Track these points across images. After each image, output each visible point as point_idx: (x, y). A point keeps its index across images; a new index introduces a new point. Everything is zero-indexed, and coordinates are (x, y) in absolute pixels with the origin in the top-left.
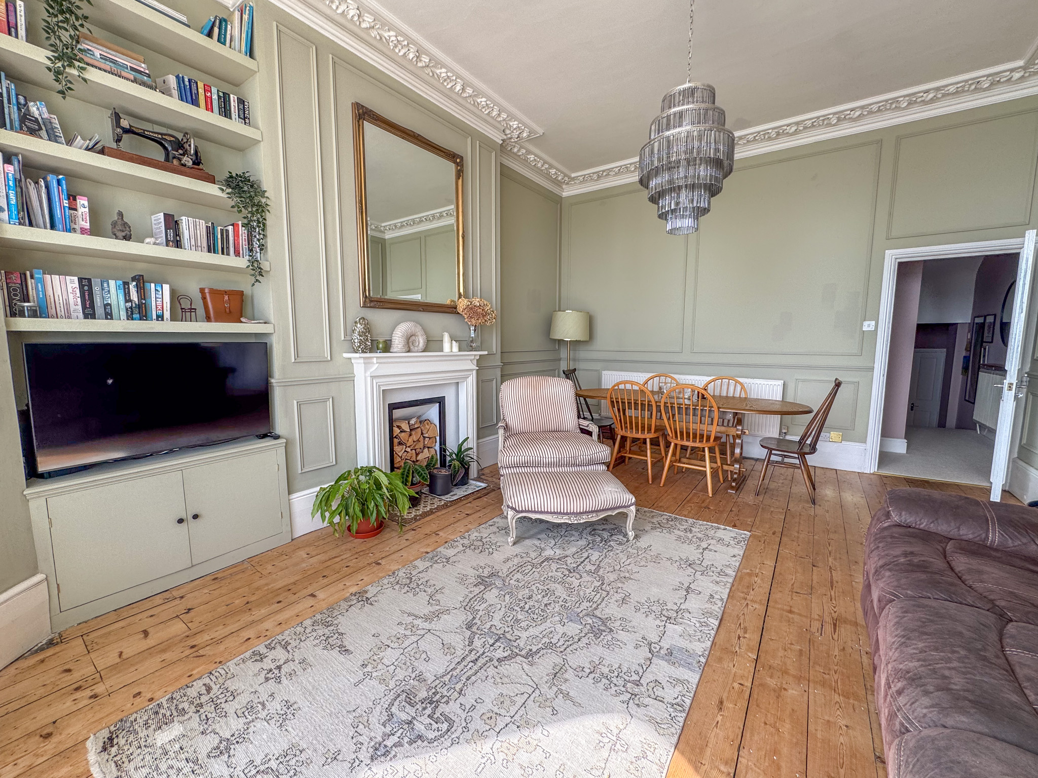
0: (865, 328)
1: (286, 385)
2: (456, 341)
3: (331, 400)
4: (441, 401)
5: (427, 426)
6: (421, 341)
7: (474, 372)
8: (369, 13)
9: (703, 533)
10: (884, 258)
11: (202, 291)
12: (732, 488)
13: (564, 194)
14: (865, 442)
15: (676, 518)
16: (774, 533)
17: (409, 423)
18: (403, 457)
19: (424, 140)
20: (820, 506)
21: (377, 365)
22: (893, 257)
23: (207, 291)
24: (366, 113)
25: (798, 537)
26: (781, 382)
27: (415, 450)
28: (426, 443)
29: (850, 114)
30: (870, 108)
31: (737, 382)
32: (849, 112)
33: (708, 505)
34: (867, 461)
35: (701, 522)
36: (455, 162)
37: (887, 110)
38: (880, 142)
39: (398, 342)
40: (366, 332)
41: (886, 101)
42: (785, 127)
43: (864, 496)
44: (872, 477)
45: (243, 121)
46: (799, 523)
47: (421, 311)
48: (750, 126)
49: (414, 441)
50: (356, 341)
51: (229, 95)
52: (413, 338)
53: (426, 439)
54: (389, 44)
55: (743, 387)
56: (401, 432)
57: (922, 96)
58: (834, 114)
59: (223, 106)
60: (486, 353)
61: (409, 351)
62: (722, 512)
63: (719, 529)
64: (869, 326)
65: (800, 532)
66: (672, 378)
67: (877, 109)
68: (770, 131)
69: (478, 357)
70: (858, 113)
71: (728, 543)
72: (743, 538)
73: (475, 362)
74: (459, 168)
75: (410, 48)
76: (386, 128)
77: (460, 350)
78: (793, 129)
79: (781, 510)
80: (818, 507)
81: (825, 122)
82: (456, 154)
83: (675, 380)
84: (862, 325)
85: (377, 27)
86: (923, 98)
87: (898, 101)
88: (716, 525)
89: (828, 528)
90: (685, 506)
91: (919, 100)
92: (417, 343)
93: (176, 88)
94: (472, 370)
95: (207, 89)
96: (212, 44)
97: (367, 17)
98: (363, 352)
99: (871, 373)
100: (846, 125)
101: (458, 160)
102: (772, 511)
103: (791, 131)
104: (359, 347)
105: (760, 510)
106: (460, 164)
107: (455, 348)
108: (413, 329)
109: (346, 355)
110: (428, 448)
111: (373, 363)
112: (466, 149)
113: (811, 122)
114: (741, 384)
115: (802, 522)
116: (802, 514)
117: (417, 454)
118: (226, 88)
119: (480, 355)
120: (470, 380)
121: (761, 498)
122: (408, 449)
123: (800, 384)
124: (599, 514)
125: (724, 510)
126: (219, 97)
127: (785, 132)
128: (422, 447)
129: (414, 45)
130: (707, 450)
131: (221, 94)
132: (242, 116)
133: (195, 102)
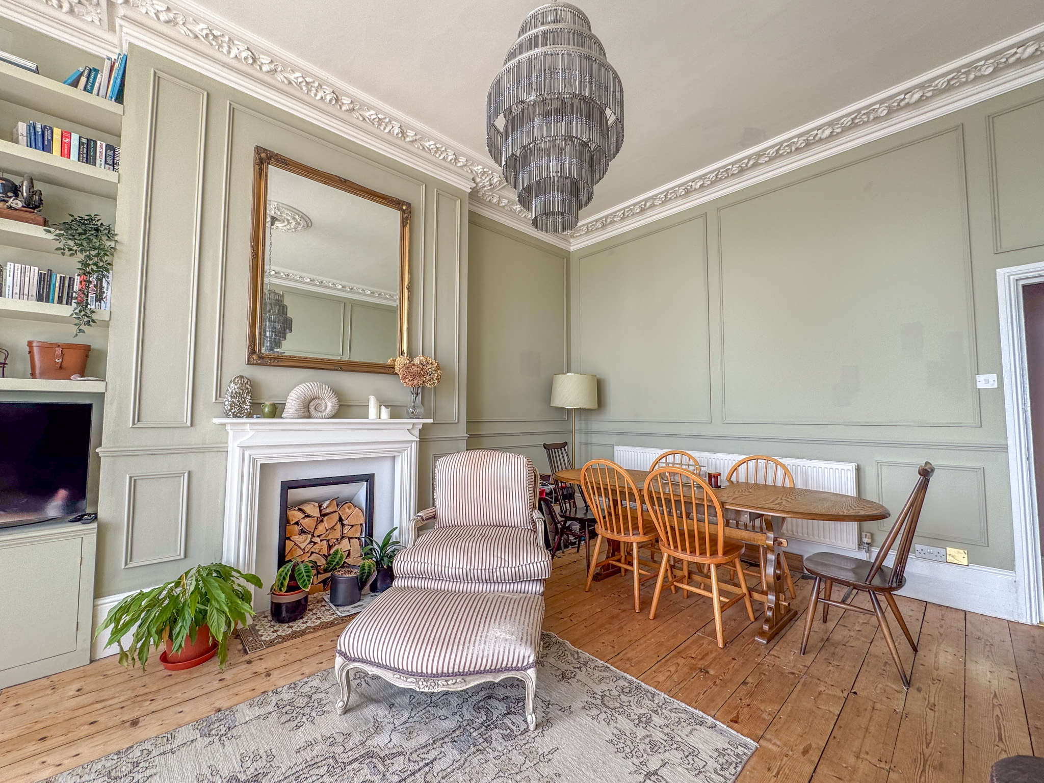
0: (980, 385)
1: (117, 455)
2: (387, 407)
3: (186, 475)
4: (369, 479)
5: (347, 510)
6: (330, 405)
7: (414, 445)
8: (264, 54)
9: (667, 730)
10: (996, 280)
11: (30, 344)
12: (762, 634)
13: (572, 248)
14: (1012, 568)
15: (638, 688)
16: (805, 752)
17: (320, 507)
18: (307, 550)
19: (355, 187)
20: (919, 690)
21: (253, 433)
22: (1011, 278)
23: (34, 344)
24: (271, 156)
25: (855, 770)
26: (851, 467)
27: (328, 541)
28: (345, 532)
29: (904, 99)
30: (934, 84)
31: (777, 463)
32: (902, 96)
33: (709, 666)
34: (1022, 601)
35: (678, 704)
36: (401, 209)
37: (962, 84)
38: (960, 129)
39: (292, 404)
40: (243, 393)
41: (958, 70)
42: (815, 132)
43: (1015, 676)
44: (1036, 632)
45: (112, 167)
46: (867, 729)
47: (337, 370)
48: (767, 138)
49: (327, 530)
50: (227, 403)
51: (95, 143)
52: (317, 401)
53: (346, 527)
54: (302, 89)
55: (787, 472)
56: (306, 516)
57: (1016, 53)
58: (881, 102)
59: (85, 151)
60: (431, 421)
61: (310, 417)
62: (725, 683)
63: (701, 723)
64: (986, 381)
65: (862, 756)
66: (690, 457)
67: (945, 85)
68: (796, 140)
69: (421, 427)
70: (916, 96)
71: (702, 764)
72: (738, 755)
73: (417, 433)
74: (405, 215)
75: (325, 91)
76: (302, 174)
77: (392, 417)
78: (827, 132)
79: (839, 693)
80: (916, 692)
81: (869, 117)
82: (402, 201)
83: (694, 459)
84: (974, 382)
85: (279, 69)
86: (1018, 56)
87: (976, 68)
88: (701, 714)
89: (927, 752)
90: (669, 663)
91: (1012, 60)
92: (323, 408)
93: (25, 134)
94: (412, 441)
95: (65, 135)
96: (78, 94)
97: (263, 59)
98: (235, 416)
99: (1004, 454)
100: (903, 116)
101: (404, 208)
102: (820, 693)
103: (824, 136)
104: (230, 410)
105: (799, 686)
106: (406, 212)
107: (385, 413)
108: (316, 390)
109: (216, 421)
110: (350, 538)
111: (245, 431)
112: (417, 197)
113: (850, 118)
114: (783, 466)
115: (872, 729)
116: (878, 706)
117: (330, 547)
118: (91, 134)
119: (424, 424)
120: (406, 454)
121: (809, 659)
122: (317, 540)
123: (885, 469)
124: (468, 679)
125: (730, 680)
126: (81, 143)
127: (817, 138)
128: (339, 538)
129: (327, 86)
130: (713, 568)
131: (84, 141)
132: (110, 162)
133: (46, 147)
